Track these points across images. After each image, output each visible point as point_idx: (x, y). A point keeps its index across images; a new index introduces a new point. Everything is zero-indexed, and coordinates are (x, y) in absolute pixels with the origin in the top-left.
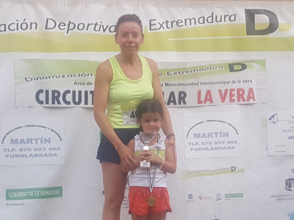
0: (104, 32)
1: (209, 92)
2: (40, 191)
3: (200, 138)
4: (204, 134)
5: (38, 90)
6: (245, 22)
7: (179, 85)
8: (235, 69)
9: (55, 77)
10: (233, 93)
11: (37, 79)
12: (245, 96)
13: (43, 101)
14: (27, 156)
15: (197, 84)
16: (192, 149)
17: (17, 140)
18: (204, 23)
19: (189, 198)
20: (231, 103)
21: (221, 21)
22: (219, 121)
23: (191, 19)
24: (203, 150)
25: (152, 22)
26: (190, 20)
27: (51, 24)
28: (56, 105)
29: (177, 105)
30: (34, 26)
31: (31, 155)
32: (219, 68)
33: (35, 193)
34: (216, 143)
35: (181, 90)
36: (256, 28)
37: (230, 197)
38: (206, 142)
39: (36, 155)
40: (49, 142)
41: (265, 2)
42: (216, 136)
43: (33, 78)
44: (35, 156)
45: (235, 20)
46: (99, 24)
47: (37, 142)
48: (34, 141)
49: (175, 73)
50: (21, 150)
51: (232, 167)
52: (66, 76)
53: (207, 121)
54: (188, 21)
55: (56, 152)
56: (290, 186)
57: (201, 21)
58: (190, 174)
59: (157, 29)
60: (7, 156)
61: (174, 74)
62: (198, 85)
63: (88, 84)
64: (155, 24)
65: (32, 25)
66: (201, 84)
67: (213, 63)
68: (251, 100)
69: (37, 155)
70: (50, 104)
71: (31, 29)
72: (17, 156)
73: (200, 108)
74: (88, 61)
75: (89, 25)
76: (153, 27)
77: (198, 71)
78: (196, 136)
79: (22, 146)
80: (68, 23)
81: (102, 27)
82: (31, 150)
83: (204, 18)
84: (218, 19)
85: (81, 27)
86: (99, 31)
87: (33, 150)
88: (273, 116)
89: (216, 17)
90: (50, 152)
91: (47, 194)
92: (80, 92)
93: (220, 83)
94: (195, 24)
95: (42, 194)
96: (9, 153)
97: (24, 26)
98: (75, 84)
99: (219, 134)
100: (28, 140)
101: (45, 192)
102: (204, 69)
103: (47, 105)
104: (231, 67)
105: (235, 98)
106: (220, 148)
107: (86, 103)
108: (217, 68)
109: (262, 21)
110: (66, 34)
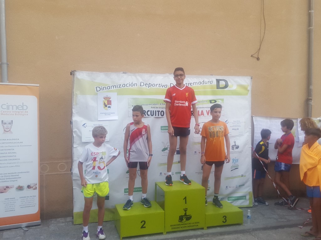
1: (202, 111)
6: (216, 84)
19: (195, 153)
26: (195, 83)
27: (142, 84)
30: (136, 85)
36: (220, 86)
41: (223, 76)
45: (212, 83)
46: (161, 84)
52: (148, 105)
56: (233, 148)
57: (199, 83)
63: (156, 108)
66: (199, 108)
67: (203, 100)
71: (134, 86)
74: (156, 99)
75: (157, 85)
80: (149, 84)
84: (206, 83)
86: (161, 87)
88: (226, 121)
94: (197, 84)
97: (132, 85)
98: (151, 108)
102: (200, 102)
107: (156, 115)
108: (205, 102)
109: (222, 84)
110: (148, 88)
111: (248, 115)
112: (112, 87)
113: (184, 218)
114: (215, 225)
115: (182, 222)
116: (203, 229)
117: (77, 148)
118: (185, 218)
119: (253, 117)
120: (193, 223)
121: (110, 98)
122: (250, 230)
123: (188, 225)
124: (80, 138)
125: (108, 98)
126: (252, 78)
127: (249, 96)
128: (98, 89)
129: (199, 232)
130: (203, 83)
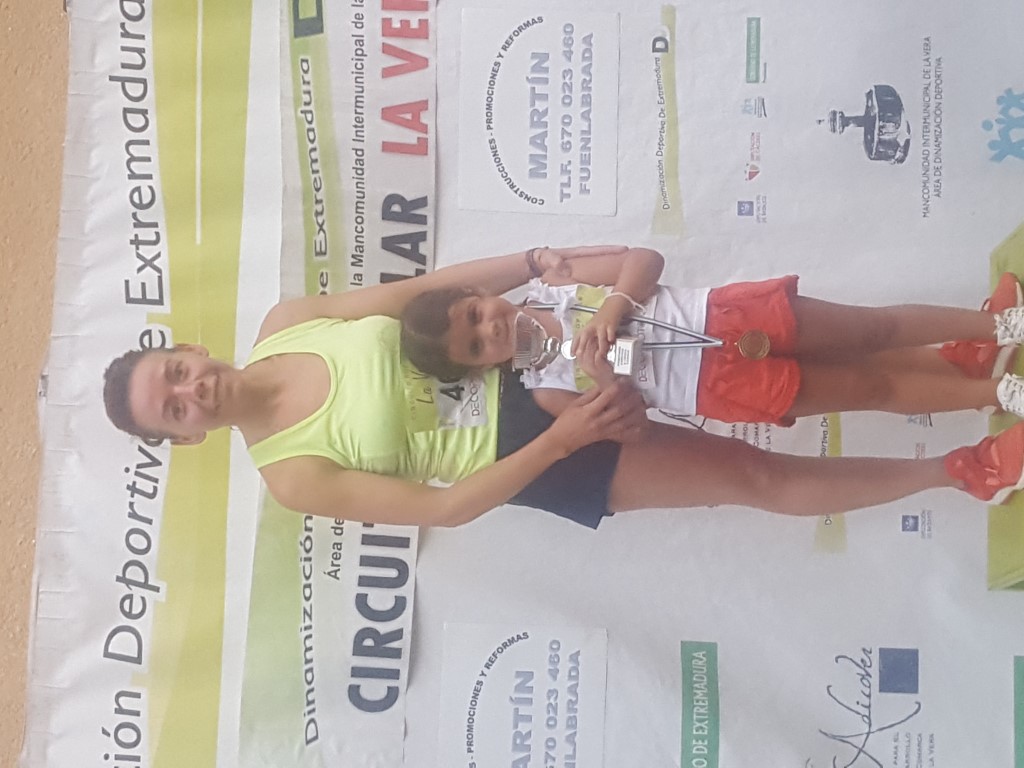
0: (160, 464)
1: (390, 114)
2: (695, 717)
3: (545, 156)
4: (533, 141)
5: (348, 703)
7: (360, 219)
8: (313, 14)
9: (309, 643)
10: (396, 25)
11: (313, 702)
13: (389, 688)
14: (571, 753)
15: (360, 153)
16: (584, 191)
18: (144, 112)
19: (750, 213)
20: (431, 37)
21: (141, 51)
22: (492, 83)
23: (129, 157)
24: (589, 149)
25: (136, 293)
26: (133, 159)
27: (124, 644)
28: (404, 644)
29: (429, 228)
31: (571, 739)
32: (306, 72)
33: (700, 732)
34: (567, 101)
35: (378, 213)
37: (758, 63)
38: (563, 138)
39: (572, 723)
42: (544, 97)
43: (308, 718)
44: (574, 726)
47: (529, 719)
49: (321, 229)
51: (655, 50)
52: (307, 605)
53: (489, 128)
54: (137, 167)
55: (564, 655)
58: (667, 205)
59: (160, 278)
61: (322, 233)
62: (362, 150)
63: (338, 531)
64: (143, 284)
65: (124, 707)
66: (359, 139)
67: (290, 94)
69: (570, 718)
70: (402, 664)
71: (137, 714)
73: (443, 150)
74: (261, 526)
75: (133, 515)
76: (153, 294)
77: (314, 149)
78: (538, 169)
80: (123, 585)
81: (142, 470)
82: (553, 740)
83: (126, 111)
85: (138, 542)
86: (156, 481)
87: (551, 733)
89: (124, 66)
90: (563, 674)
91: (705, 695)
92: (365, 561)
93: (359, 71)
94: (147, 143)
95: (702, 711)
97: (127, 736)
98: (335, 577)
99: (536, 86)
100: (516, 747)
101: (698, 701)
102: (308, 126)
103: (404, 675)
104: (308, 27)
105: (414, 19)
106: (586, 85)
107: (404, 543)
108: (307, 77)
110: (161, 596)
130: (135, 90)
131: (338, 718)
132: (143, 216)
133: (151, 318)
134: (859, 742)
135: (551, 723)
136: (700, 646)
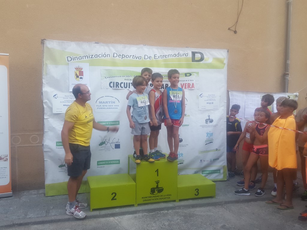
5: (110, 82)
6: (191, 57)
7: (166, 81)
10: (186, 85)
11: (110, 78)
12: (191, 86)
13: (112, 87)
17: (102, 102)
18: (175, 56)
21: (182, 56)
25: (155, 56)
26: (170, 55)
27: (115, 55)
28: (117, 88)
30: (109, 55)
31: (107, 108)
33: (109, 123)
35: (166, 83)
36: (196, 59)
37: (184, 126)
39: (109, 108)
40: (115, 103)
41: (199, 49)
43: (108, 77)
45: (187, 56)
46: (135, 56)
47: (109, 103)
48: (108, 103)
50: (103, 106)
54: (169, 56)
55: (117, 107)
56: (207, 122)
57: (174, 56)
59: (157, 58)
60: (98, 108)
63: (130, 80)
68: (193, 88)
70: (115, 88)
71: (107, 57)
72: (102, 108)
74: (130, 71)
76: (155, 58)
79: (104, 104)
80: (122, 55)
83: (175, 54)
84: (181, 55)
85: (127, 57)
86: (134, 58)
88: (201, 95)
89: (180, 54)
90: (115, 107)
91: (114, 124)
92: (127, 83)
93: (181, 81)
94: (172, 57)
95: (112, 123)
96: (99, 107)
97: (105, 56)
98: (125, 80)
100: (106, 102)
103: (114, 88)
104: (186, 75)
105: (187, 87)
109: (198, 56)
110: (121, 59)
111: (224, 89)
112: (84, 57)
113: (155, 191)
114: (187, 198)
115: (154, 194)
116: (174, 201)
117: (48, 119)
118: (157, 190)
119: (229, 92)
120: (165, 196)
121: (82, 69)
122: (222, 203)
123: (160, 197)
124: (51, 109)
125: (80, 68)
126: (228, 51)
127: (225, 70)
128: (70, 59)
129: (170, 205)
130: (178, 55)
131: (108, 81)
132: (164, 56)
133: (153, 57)
134: (109, 142)
135: (109, 106)
136: (119, 123)
